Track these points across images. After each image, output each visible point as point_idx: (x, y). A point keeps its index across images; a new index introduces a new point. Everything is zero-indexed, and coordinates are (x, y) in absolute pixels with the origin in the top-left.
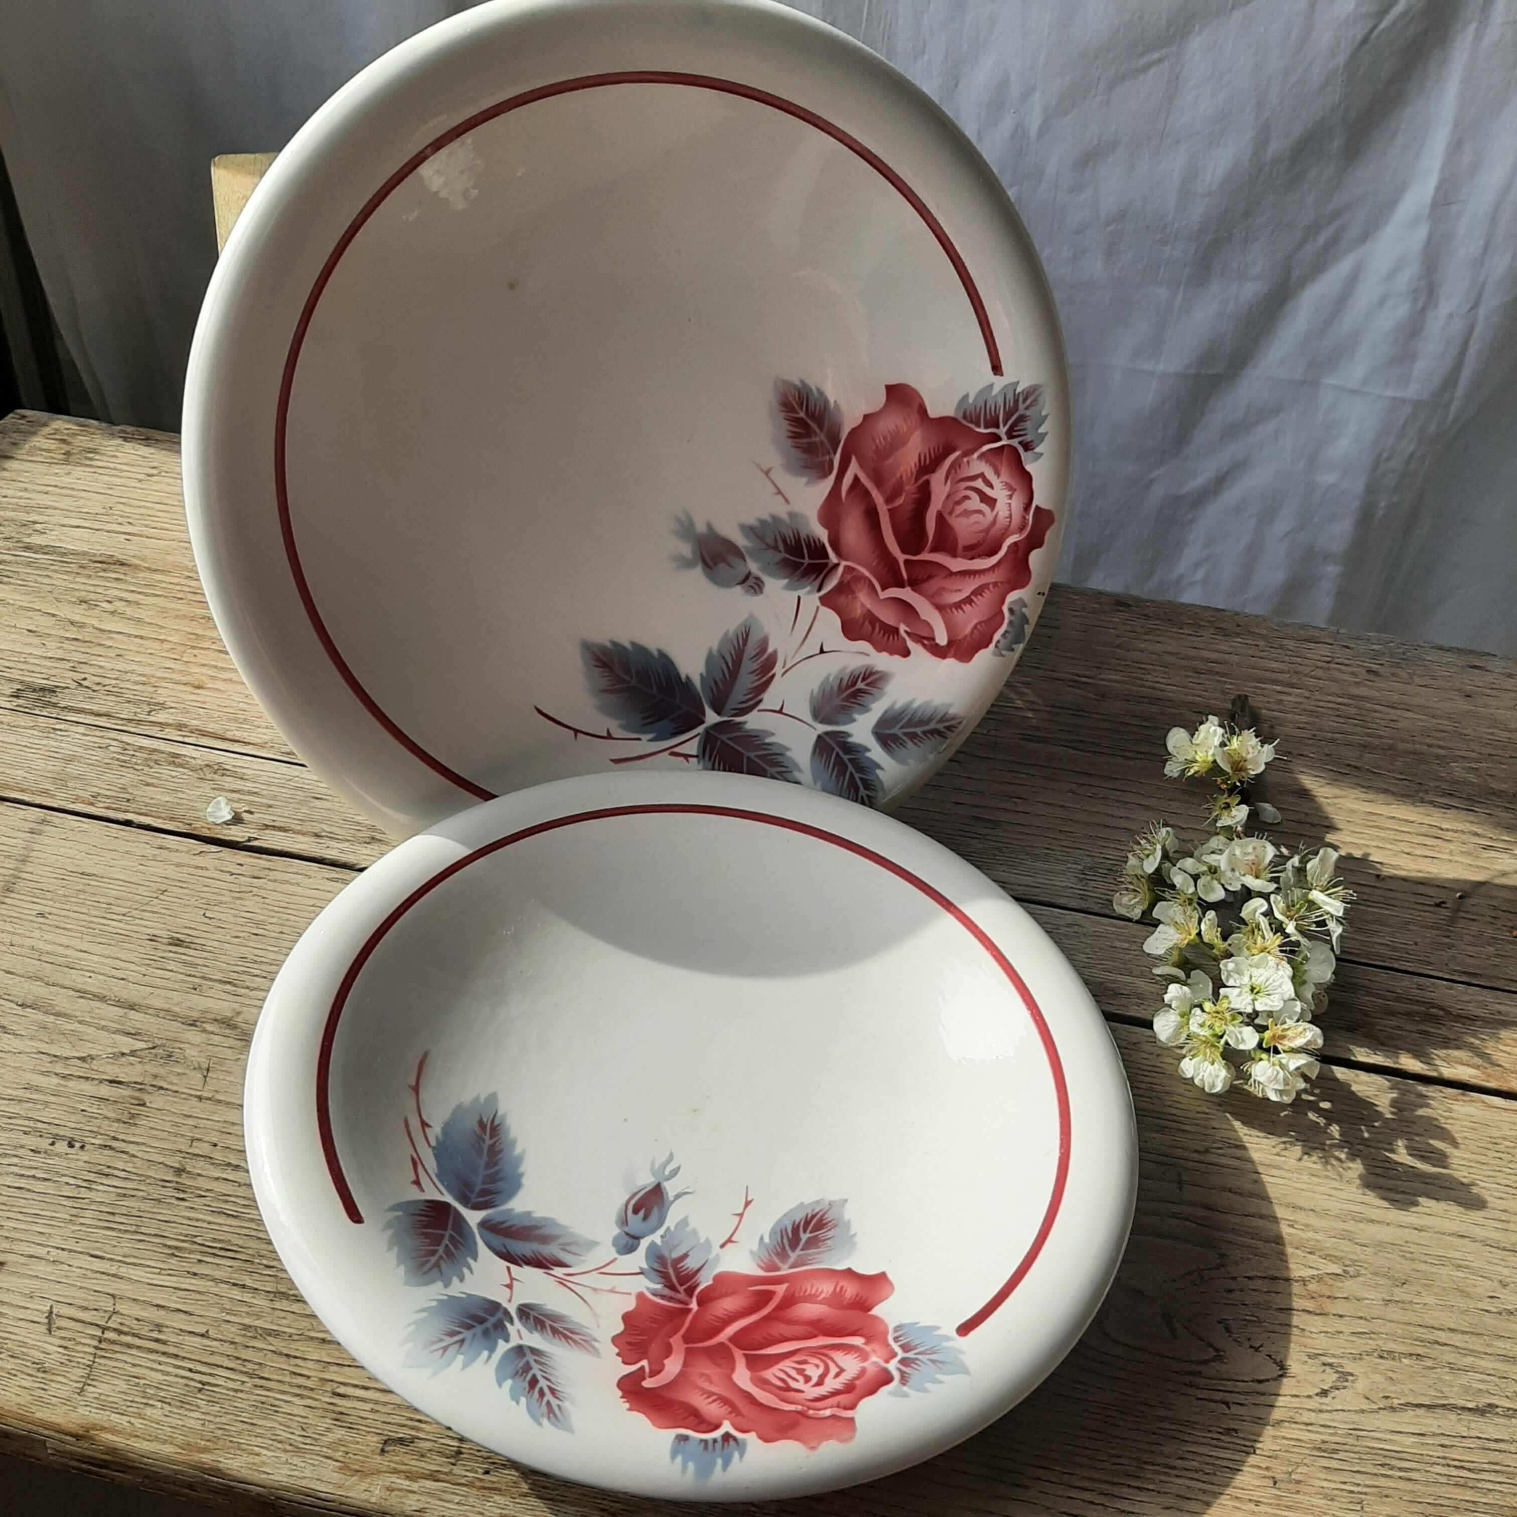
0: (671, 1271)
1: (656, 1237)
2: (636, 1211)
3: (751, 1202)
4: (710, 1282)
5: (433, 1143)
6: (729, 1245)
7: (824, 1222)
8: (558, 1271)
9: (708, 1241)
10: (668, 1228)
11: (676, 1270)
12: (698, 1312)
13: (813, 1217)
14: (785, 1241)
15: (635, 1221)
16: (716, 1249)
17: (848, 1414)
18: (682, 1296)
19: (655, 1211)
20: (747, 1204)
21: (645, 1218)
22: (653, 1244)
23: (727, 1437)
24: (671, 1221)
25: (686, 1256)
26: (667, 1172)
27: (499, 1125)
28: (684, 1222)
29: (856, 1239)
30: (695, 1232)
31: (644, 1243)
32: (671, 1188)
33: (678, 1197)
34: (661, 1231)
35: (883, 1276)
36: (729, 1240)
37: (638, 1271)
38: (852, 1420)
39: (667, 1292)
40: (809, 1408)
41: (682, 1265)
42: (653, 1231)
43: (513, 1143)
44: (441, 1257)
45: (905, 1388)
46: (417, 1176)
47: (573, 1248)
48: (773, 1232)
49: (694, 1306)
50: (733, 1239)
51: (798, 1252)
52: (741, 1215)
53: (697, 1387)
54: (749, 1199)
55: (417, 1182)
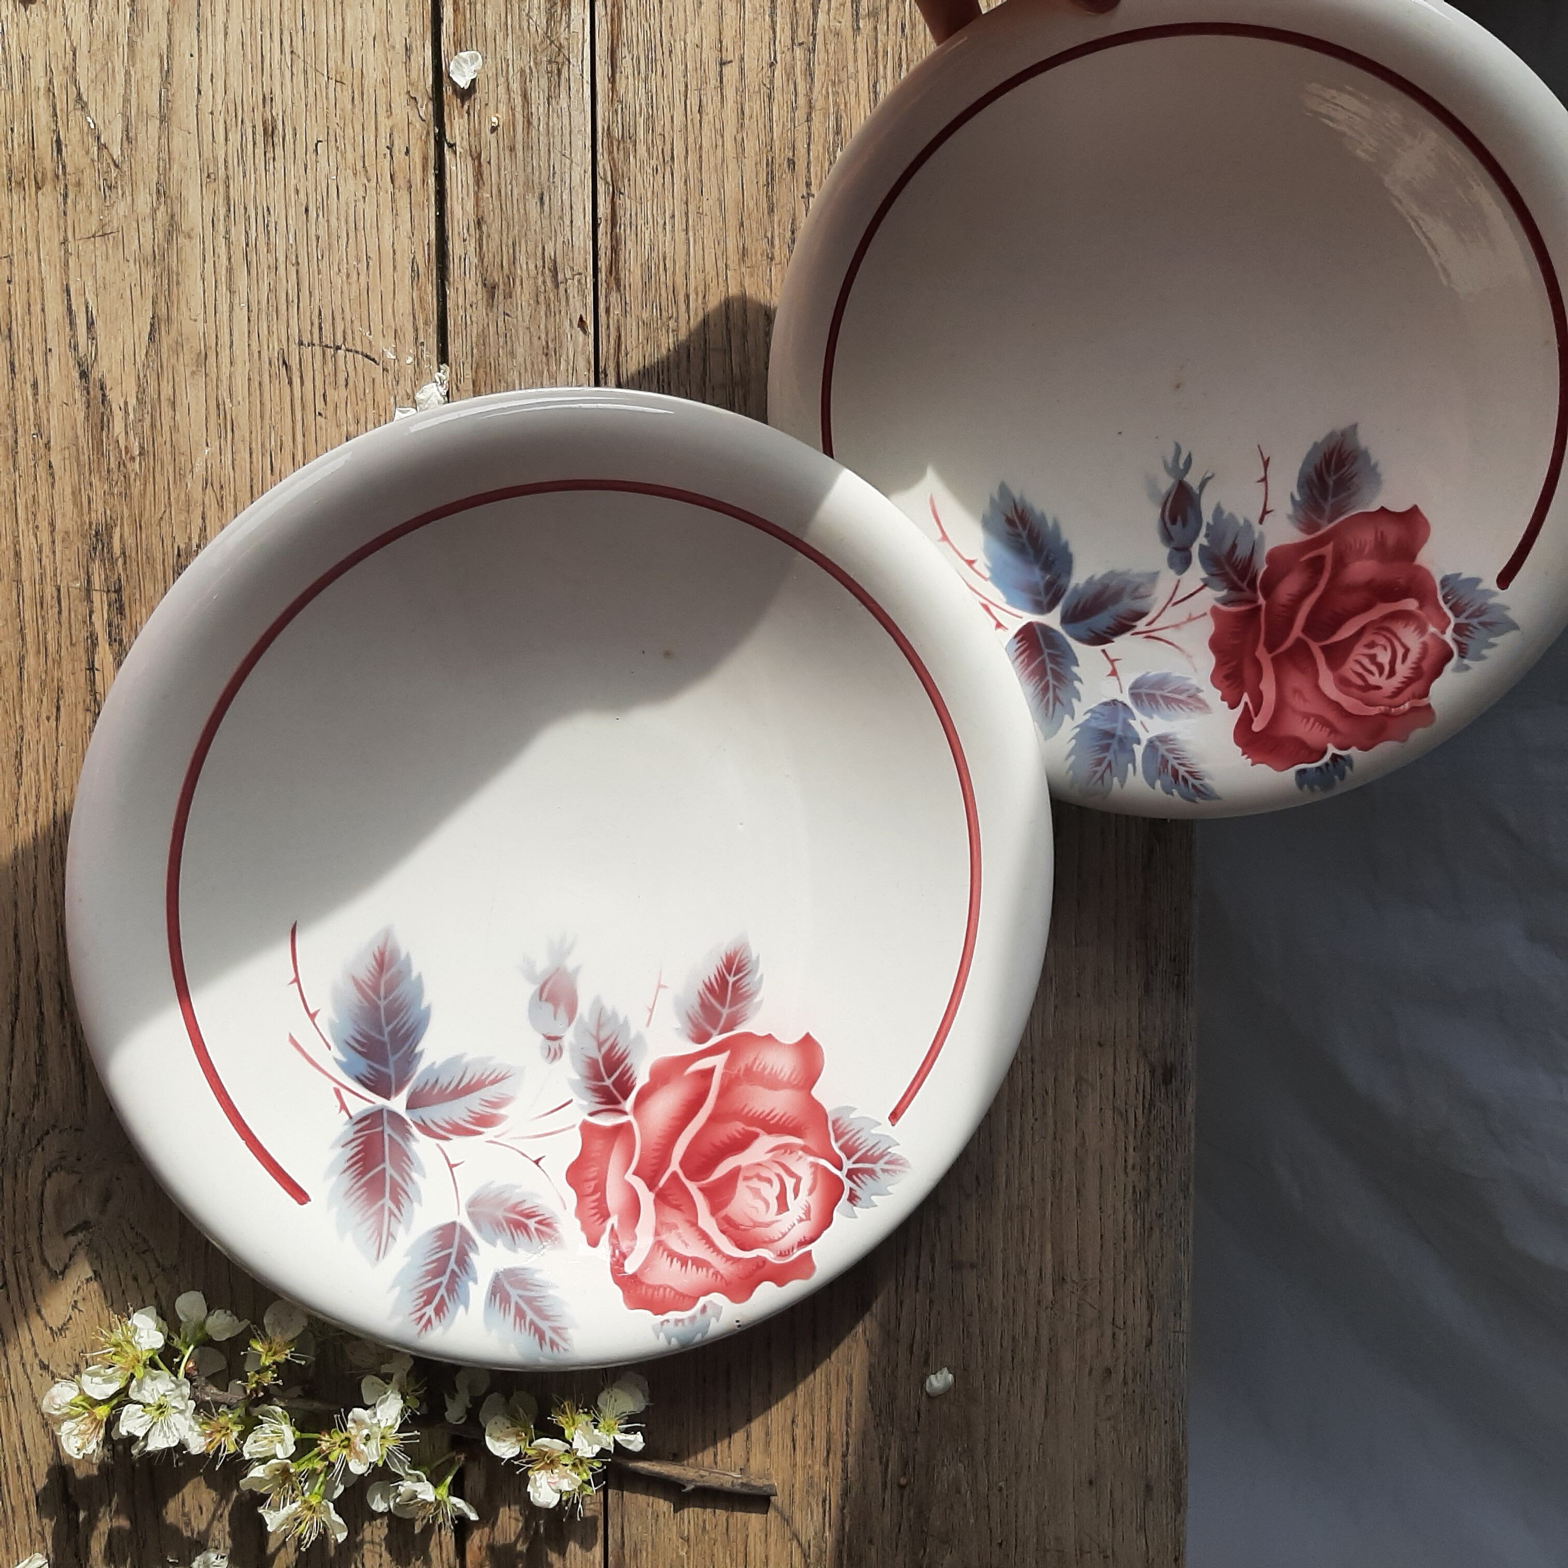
0: (1228, 569)
1: (1202, 540)
2: (1174, 521)
3: (1268, 460)
4: (1265, 567)
5: (987, 574)
6: (1266, 517)
7: (1344, 457)
8: (1141, 625)
9: (1246, 521)
10: (1208, 524)
11: (1234, 566)
12: (1267, 606)
13: (1331, 454)
14: (1315, 492)
15: (1176, 529)
16: (1257, 528)
17: (1425, 701)
18: (1248, 594)
19: (1190, 512)
20: (1266, 464)
21: (1184, 525)
22: (1202, 546)
23: (1335, 757)
24: (1207, 516)
25: (1234, 546)
26: (1181, 466)
27: (1023, 511)
28: (1218, 511)
29: (1380, 469)
30: (1231, 515)
31: (1195, 550)
32: (1193, 480)
33: (1202, 486)
34: (1203, 531)
35: (1415, 510)
36: (1265, 512)
37: (1202, 584)
38: (1429, 706)
39: (1235, 595)
40: (1391, 707)
41: (1235, 557)
42: (1197, 534)
43: (1043, 517)
44: (1055, 687)
45: (1466, 661)
46: (995, 618)
47: (1142, 590)
48: (1300, 486)
49: (1262, 601)
50: (1268, 509)
51: (1331, 500)
52: (1264, 480)
53: (1294, 711)
54: (1266, 459)
55: (999, 625)
